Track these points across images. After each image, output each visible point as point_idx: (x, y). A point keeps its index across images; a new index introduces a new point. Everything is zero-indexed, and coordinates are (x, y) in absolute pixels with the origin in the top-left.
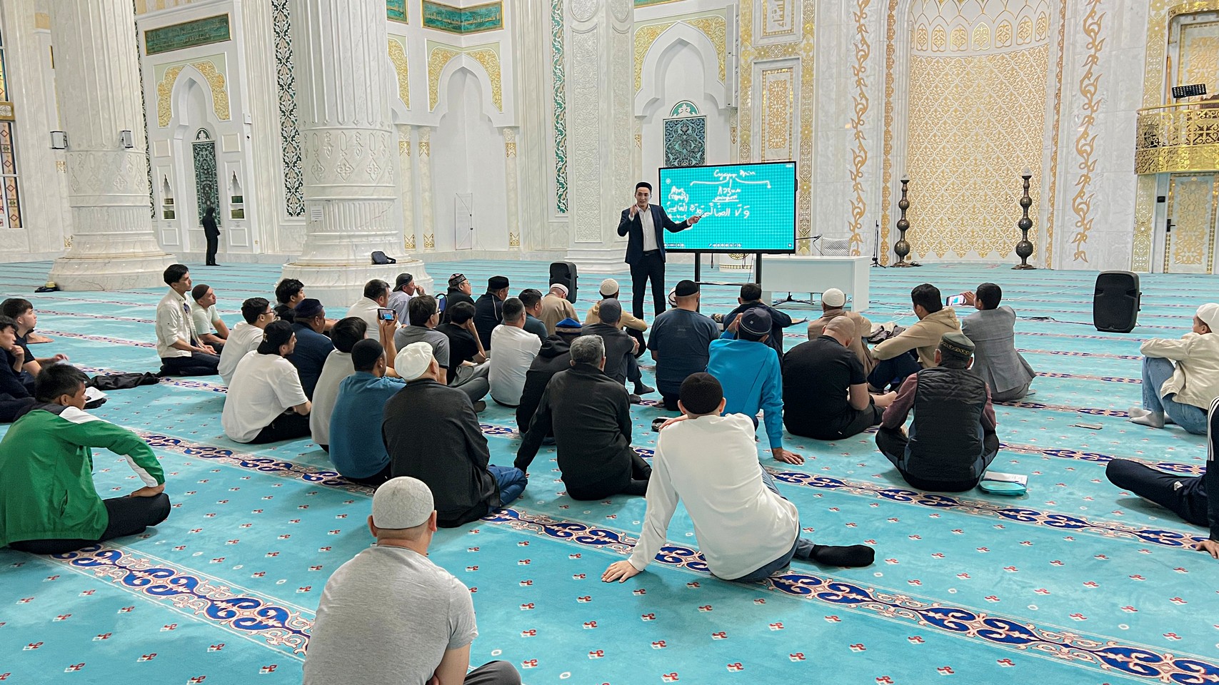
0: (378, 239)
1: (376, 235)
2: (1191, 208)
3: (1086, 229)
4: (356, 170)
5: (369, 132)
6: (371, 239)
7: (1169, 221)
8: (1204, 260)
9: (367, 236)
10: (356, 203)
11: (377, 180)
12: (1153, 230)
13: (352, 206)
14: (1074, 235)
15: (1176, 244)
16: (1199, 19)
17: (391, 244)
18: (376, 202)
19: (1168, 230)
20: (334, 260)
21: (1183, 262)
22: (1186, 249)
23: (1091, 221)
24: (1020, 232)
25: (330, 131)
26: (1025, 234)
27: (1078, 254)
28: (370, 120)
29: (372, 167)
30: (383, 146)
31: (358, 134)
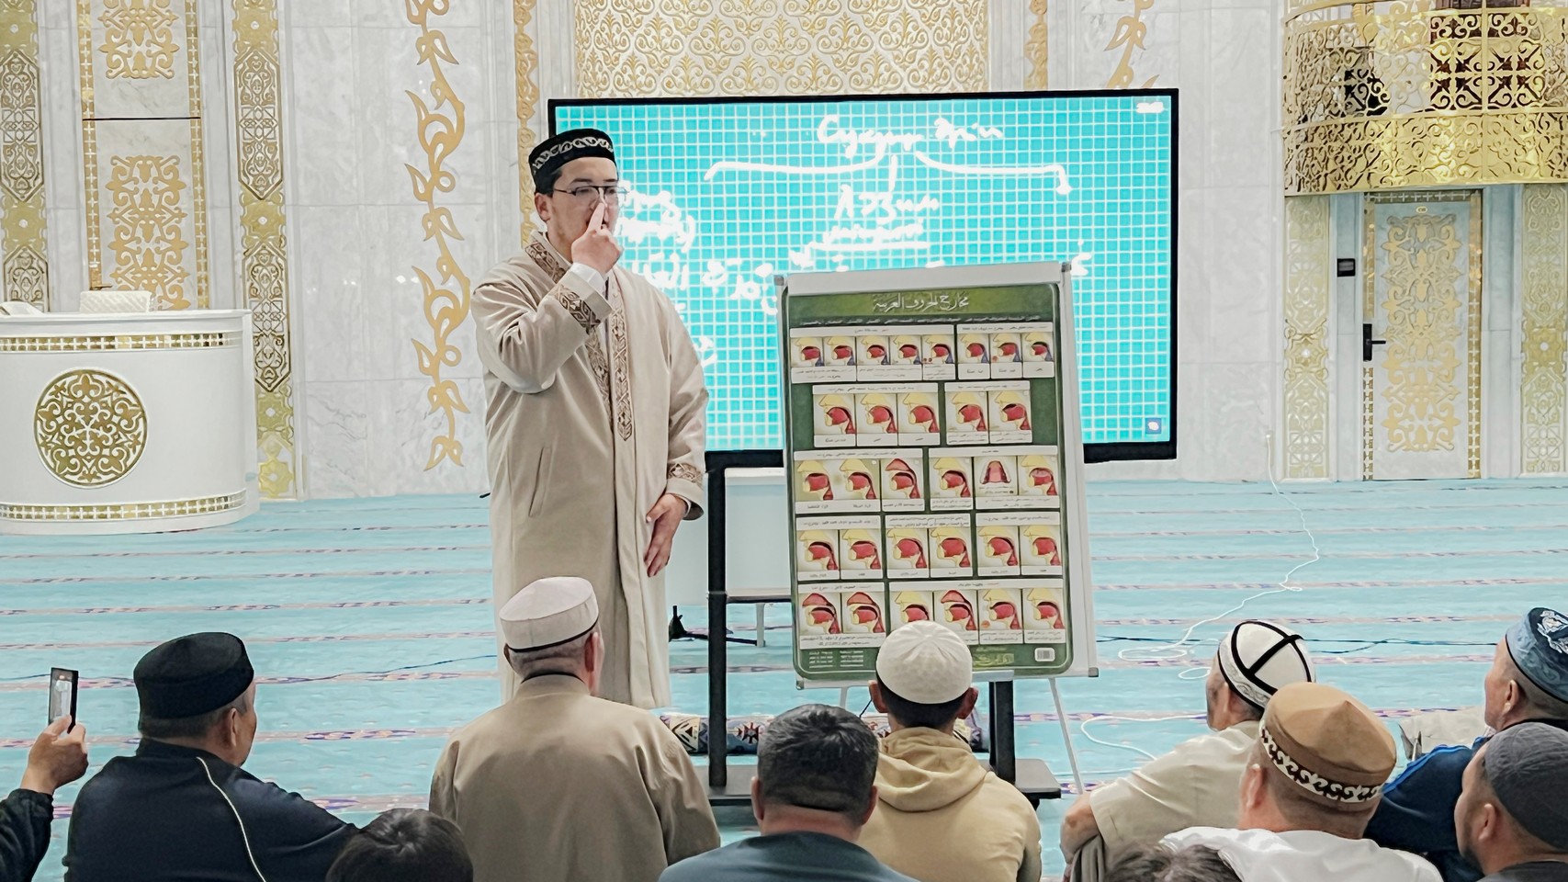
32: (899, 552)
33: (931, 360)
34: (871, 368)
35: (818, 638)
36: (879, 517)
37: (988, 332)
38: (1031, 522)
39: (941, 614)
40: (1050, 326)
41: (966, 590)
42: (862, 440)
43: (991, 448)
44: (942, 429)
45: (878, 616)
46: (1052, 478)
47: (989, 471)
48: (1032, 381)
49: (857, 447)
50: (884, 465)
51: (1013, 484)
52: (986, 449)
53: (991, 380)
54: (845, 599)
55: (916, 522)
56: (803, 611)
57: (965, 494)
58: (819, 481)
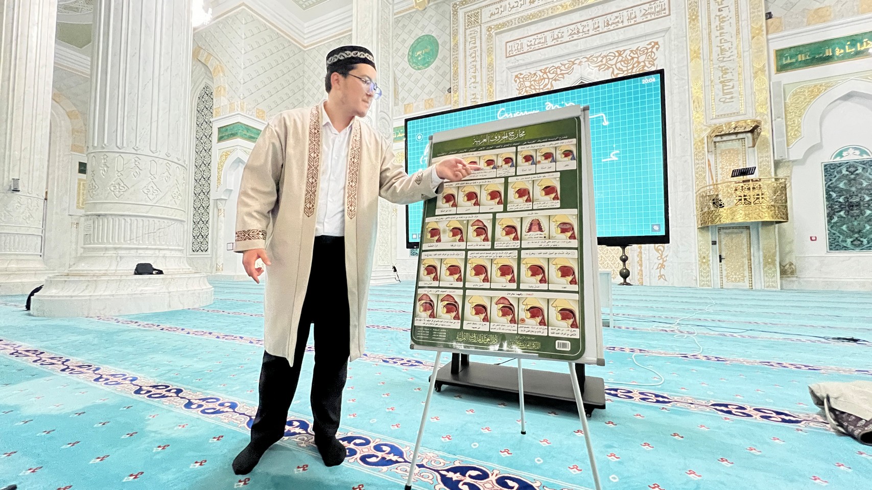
0: (150, 252)
1: (147, 249)
2: (734, 248)
3: (664, 261)
4: (132, 190)
5: (150, 159)
6: (140, 251)
7: (720, 256)
8: (747, 279)
9: (137, 249)
10: (128, 219)
11: (155, 201)
12: (711, 261)
13: (123, 221)
14: (657, 265)
15: (726, 270)
16: (725, 138)
17: (164, 257)
18: (151, 220)
19: (720, 261)
20: (92, 271)
21: (732, 281)
22: (733, 274)
23: (667, 256)
24: (621, 263)
25: (107, 154)
26: (624, 265)
27: (661, 276)
28: (153, 149)
29: (151, 189)
30: (167, 174)
31: (137, 159)
32: (474, 272)
33: (501, 166)
35: (424, 320)
36: (464, 252)
37: (536, 148)
38: (557, 256)
39: (495, 311)
40: (574, 141)
41: (512, 297)
42: (460, 210)
43: (534, 212)
44: (505, 203)
45: (457, 310)
46: (573, 229)
47: (531, 224)
48: (562, 173)
49: (456, 214)
50: (470, 223)
51: (546, 232)
52: (530, 212)
53: (536, 174)
54: (440, 298)
55: (485, 255)
56: (418, 304)
57: (515, 238)
58: (435, 232)
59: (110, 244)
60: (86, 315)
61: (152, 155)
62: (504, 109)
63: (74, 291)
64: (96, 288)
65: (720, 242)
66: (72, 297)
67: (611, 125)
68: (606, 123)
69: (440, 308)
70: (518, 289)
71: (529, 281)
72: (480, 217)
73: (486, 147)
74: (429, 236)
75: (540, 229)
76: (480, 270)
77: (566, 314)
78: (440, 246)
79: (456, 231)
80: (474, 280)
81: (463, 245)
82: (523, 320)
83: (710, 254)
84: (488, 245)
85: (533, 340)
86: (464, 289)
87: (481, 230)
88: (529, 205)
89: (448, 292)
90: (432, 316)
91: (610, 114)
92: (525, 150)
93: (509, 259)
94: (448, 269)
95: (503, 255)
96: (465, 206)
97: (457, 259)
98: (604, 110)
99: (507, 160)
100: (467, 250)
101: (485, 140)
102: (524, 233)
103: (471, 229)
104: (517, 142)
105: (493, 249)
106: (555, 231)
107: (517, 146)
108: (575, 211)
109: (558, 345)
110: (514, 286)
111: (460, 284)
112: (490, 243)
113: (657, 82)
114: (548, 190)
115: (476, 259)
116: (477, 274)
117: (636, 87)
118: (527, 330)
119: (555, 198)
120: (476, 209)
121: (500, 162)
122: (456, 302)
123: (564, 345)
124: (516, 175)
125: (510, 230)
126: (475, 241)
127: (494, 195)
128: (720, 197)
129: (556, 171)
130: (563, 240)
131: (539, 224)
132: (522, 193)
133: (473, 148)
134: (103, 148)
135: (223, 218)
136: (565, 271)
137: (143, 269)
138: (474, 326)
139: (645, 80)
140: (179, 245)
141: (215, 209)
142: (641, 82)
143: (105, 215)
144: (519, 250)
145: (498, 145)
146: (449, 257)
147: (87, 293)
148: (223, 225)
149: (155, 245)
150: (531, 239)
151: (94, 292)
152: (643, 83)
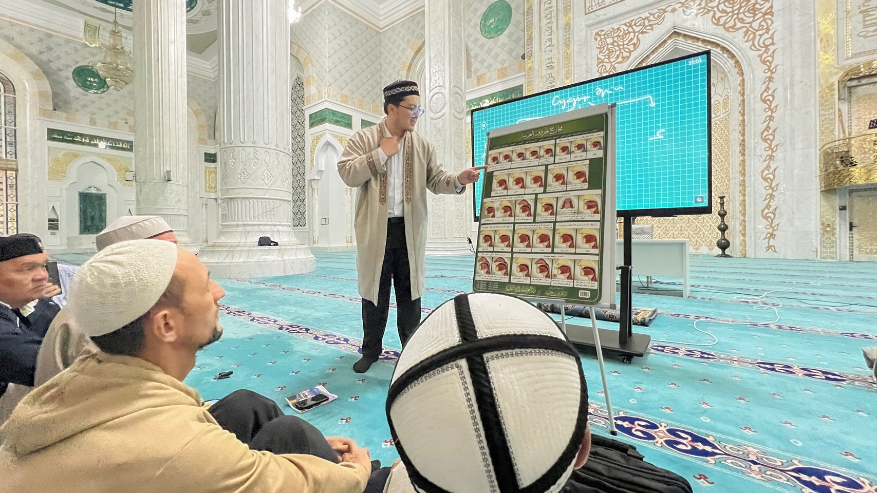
0: (268, 228)
1: (266, 225)
2: (871, 214)
3: (774, 230)
4: (253, 177)
5: (265, 150)
6: (261, 227)
7: (851, 224)
9: (259, 225)
10: (251, 201)
11: (269, 185)
12: (838, 230)
13: (248, 202)
14: (765, 235)
15: (858, 240)
16: (864, 81)
17: (278, 231)
18: (267, 201)
19: (851, 229)
20: (229, 243)
21: (866, 253)
22: (868, 244)
23: (778, 225)
24: (720, 232)
26: (723, 235)
27: (769, 247)
28: (266, 142)
29: (266, 175)
30: (277, 161)
31: (255, 151)
32: (519, 240)
33: (543, 156)
34: (518, 161)
35: (483, 276)
36: (512, 225)
37: (571, 140)
38: (584, 227)
39: (535, 269)
40: (602, 134)
41: (547, 259)
42: (510, 192)
43: (567, 192)
44: (545, 186)
45: (506, 268)
46: (597, 206)
47: (565, 203)
48: (591, 160)
49: (507, 195)
50: (518, 202)
51: (576, 208)
52: (564, 193)
53: (570, 162)
54: (494, 260)
55: (528, 227)
56: (478, 264)
57: (552, 214)
58: (491, 210)
59: (240, 221)
60: (228, 277)
61: (265, 146)
62: (558, 96)
63: (219, 259)
64: (233, 256)
65: (852, 207)
66: (218, 263)
67: (657, 106)
68: (653, 104)
69: (494, 267)
70: (553, 252)
71: (561, 246)
72: (525, 197)
73: (532, 141)
74: (486, 213)
75: (571, 206)
76: (524, 238)
77: (588, 271)
78: (494, 220)
79: (507, 209)
80: (520, 246)
81: (512, 220)
82: (555, 276)
83: (837, 222)
84: (531, 219)
85: (561, 290)
86: (512, 253)
87: (526, 208)
88: (564, 187)
89: (500, 255)
90: (488, 272)
91: (657, 96)
92: (563, 142)
93: (546, 230)
94: (500, 238)
95: (542, 227)
96: (514, 189)
97: (506, 230)
98: (651, 92)
99: (548, 151)
100: (514, 224)
101: (530, 135)
102: (559, 210)
103: (518, 207)
104: (556, 136)
105: (534, 222)
106: (582, 206)
107: (556, 139)
108: (600, 192)
109: (581, 294)
110: (550, 250)
111: (509, 249)
112: (532, 218)
113: (704, 62)
114: (579, 175)
115: (522, 230)
116: (522, 241)
117: (682, 69)
118: (557, 282)
119: (584, 181)
120: (522, 191)
121: (542, 152)
122: (505, 262)
123: (585, 294)
124: (554, 163)
125: (549, 207)
126: (522, 216)
127: (536, 179)
128: (853, 154)
129: (586, 159)
130: (588, 214)
131: (571, 202)
132: (558, 177)
133: (520, 142)
134: (231, 144)
135: (316, 197)
136: (589, 239)
137: (264, 242)
138: (519, 280)
139: (692, 62)
140: (288, 222)
141: (310, 188)
142: (687, 63)
143: (236, 198)
144: (555, 222)
145: (540, 139)
146: (501, 228)
147: (227, 260)
148: (317, 202)
149: (271, 221)
150: (565, 214)
151: (232, 259)
152: (690, 64)
